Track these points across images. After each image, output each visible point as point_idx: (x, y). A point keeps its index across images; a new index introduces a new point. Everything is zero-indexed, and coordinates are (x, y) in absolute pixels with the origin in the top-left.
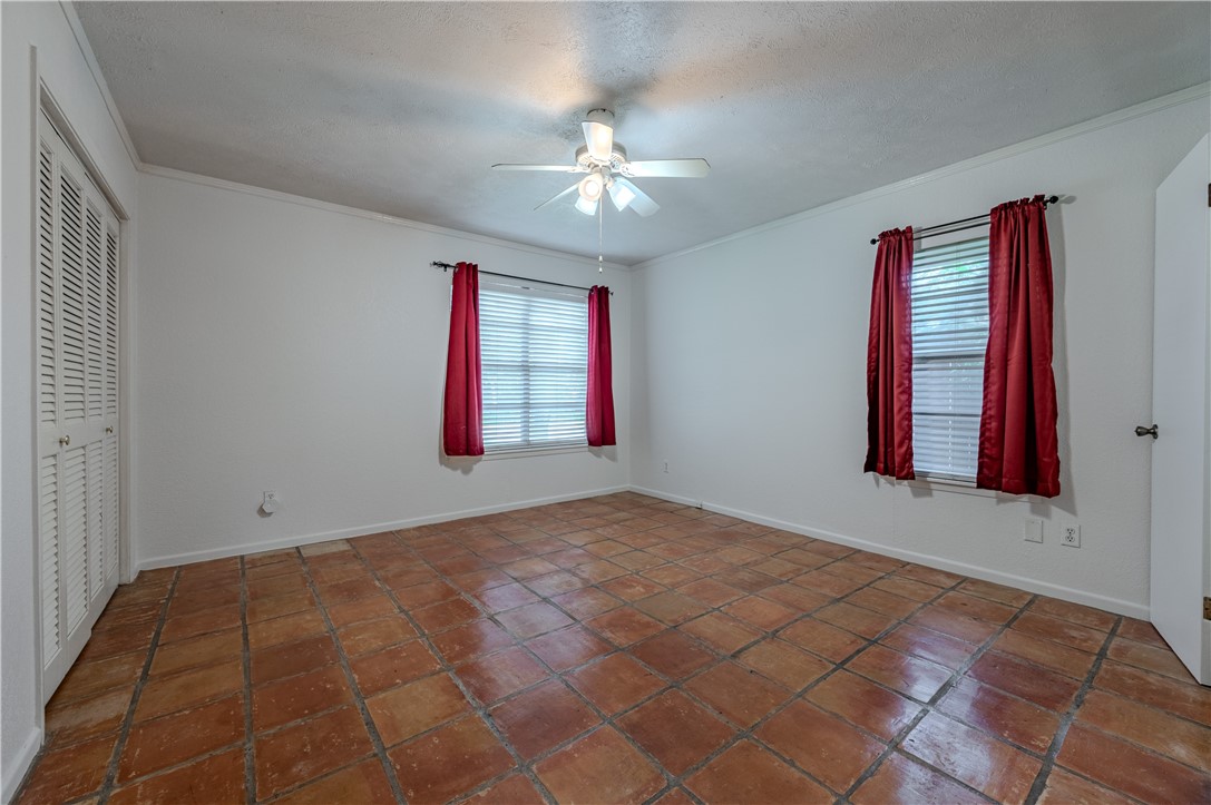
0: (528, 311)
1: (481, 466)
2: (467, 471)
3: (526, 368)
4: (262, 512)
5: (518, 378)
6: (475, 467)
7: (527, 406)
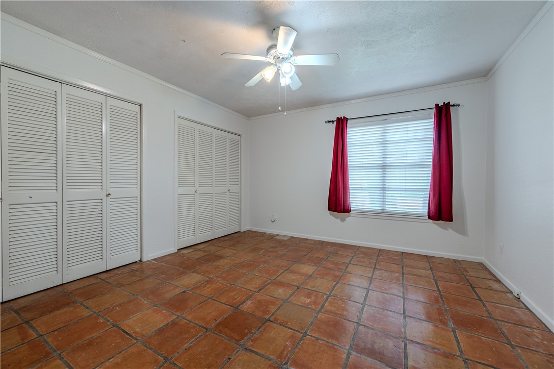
0: (384, 133)
1: (350, 219)
2: (343, 220)
3: (384, 167)
4: (273, 222)
5: (377, 174)
6: (347, 219)
7: (384, 189)
